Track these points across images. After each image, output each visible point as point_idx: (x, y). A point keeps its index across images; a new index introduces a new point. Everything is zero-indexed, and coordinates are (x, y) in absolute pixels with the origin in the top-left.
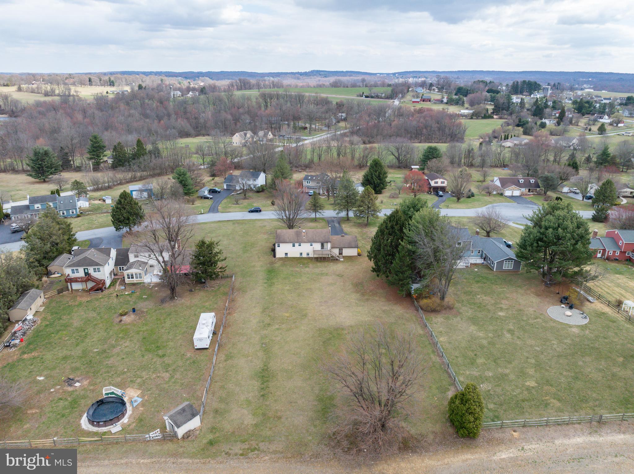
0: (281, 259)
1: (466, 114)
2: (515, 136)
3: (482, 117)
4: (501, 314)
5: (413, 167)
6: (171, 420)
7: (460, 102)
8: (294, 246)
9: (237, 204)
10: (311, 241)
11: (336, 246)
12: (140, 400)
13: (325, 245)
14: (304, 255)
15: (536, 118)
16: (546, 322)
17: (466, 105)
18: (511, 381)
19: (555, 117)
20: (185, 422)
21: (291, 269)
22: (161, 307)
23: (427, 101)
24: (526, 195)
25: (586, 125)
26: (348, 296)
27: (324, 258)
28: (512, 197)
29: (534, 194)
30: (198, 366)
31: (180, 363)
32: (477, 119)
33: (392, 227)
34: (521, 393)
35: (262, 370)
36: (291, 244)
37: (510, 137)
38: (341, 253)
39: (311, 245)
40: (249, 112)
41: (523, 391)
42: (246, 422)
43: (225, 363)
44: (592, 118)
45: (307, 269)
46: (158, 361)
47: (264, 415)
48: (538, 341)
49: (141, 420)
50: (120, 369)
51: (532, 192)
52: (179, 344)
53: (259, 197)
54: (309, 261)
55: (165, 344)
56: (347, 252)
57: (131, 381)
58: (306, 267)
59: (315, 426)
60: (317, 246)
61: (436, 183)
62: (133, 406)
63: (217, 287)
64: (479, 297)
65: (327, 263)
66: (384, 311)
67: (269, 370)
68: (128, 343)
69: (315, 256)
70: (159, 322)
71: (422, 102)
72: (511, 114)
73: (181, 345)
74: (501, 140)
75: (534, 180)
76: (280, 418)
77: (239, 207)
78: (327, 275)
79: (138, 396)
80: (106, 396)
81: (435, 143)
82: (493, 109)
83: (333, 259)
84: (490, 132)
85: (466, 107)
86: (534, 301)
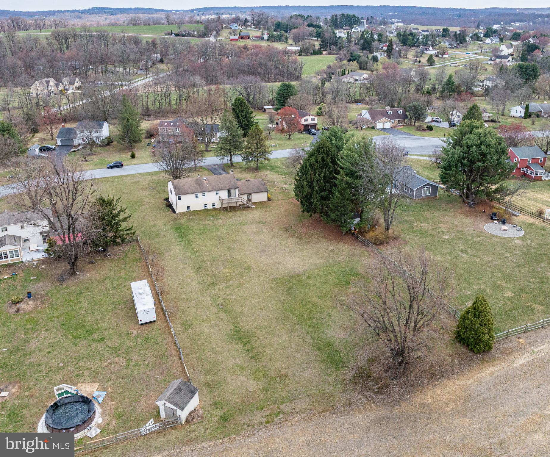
0: (183, 214)
1: (294, 51)
2: (351, 71)
3: (311, 53)
4: (446, 237)
5: (265, 107)
6: (170, 403)
7: (283, 39)
8: (197, 197)
9: (86, 161)
10: (217, 189)
11: (244, 192)
12: (103, 394)
13: (232, 191)
14: (210, 207)
15: (366, 52)
16: (489, 238)
17: (290, 41)
18: (491, 295)
19: (382, 50)
20: (187, 403)
21: (201, 223)
22: (64, 286)
23: (245, 39)
24: (396, 126)
25: (414, 57)
26: (284, 242)
27: (234, 207)
28: (384, 129)
29: (403, 125)
30: (153, 342)
31: (129, 343)
32: (306, 55)
33: (323, 160)
34: (505, 304)
35: (235, 332)
36: (194, 195)
37: (347, 73)
38: (250, 200)
39: (217, 194)
40: (43, 55)
41: (505, 302)
42: (250, 389)
43: (186, 333)
44: (419, 50)
45: (220, 221)
46: (100, 347)
47: (266, 376)
48: (492, 256)
49: (120, 416)
50: (53, 364)
51: (401, 123)
52: (114, 324)
53: (108, 151)
54: (218, 212)
55: (96, 326)
56: (257, 198)
57: (77, 375)
58: (217, 219)
59: (330, 375)
60: (224, 194)
61: (306, 120)
62: (99, 403)
63: (123, 255)
64: (416, 224)
65: (239, 212)
66: (331, 251)
67: (242, 330)
68: (44, 334)
69: (224, 206)
70: (71, 303)
71: (240, 40)
72: (340, 49)
73: (117, 324)
74: (339, 76)
75: (402, 111)
76: (286, 376)
77: (91, 164)
78: (246, 223)
79: (97, 390)
80: (60, 397)
81: (272, 82)
82: (320, 45)
83: (243, 207)
84: (325, 68)
85: (289, 44)
86: (467, 221)
